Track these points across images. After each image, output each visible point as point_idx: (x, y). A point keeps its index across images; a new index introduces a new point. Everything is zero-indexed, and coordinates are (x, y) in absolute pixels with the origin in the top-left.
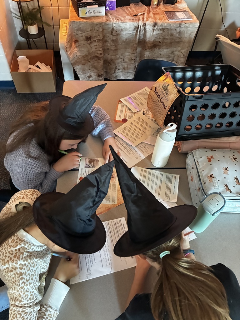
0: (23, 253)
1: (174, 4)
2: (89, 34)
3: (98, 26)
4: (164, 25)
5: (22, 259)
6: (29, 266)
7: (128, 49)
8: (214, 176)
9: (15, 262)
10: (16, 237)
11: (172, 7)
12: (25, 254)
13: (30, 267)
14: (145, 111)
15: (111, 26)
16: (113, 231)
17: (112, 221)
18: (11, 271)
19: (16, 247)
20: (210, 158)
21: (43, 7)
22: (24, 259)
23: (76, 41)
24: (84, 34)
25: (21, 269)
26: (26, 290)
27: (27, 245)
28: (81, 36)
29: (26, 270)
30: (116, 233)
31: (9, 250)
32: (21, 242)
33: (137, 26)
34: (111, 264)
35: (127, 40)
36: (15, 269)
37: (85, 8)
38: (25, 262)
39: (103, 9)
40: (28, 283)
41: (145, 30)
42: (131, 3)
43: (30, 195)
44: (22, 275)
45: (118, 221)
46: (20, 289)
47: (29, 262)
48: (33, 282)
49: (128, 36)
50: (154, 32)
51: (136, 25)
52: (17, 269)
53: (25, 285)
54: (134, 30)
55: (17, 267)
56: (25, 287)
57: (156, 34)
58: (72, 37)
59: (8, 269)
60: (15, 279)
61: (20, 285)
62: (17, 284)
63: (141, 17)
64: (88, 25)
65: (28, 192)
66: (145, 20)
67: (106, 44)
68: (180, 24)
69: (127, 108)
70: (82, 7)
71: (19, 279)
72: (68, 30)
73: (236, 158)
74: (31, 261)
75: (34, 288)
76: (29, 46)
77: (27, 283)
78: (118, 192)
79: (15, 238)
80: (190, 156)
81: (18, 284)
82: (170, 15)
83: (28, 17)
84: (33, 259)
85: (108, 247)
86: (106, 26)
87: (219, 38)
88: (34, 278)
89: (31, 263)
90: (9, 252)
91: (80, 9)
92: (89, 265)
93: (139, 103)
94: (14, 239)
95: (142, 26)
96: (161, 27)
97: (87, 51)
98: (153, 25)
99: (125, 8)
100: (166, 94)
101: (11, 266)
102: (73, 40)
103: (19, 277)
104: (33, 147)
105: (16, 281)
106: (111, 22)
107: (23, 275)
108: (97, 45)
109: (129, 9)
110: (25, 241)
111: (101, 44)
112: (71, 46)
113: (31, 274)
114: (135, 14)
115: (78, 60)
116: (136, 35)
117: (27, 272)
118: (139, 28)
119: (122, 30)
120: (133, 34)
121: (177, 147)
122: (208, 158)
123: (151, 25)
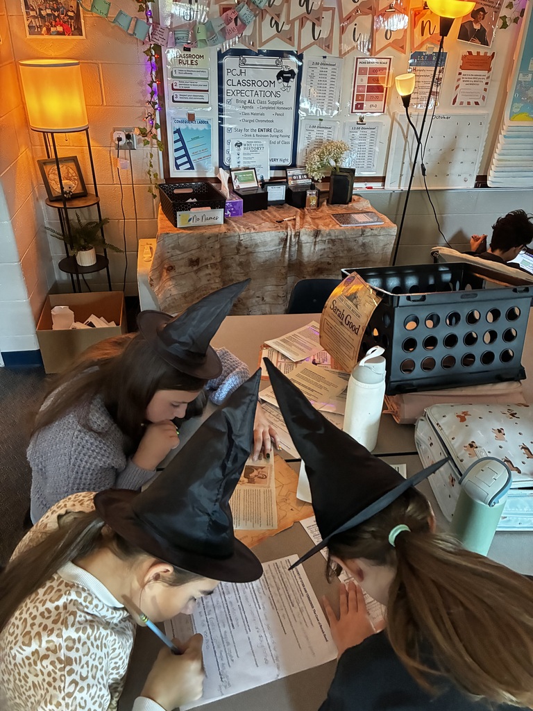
0: (76, 612)
1: (348, 204)
2: (195, 254)
3: (212, 240)
4: (333, 234)
5: (73, 625)
6: (89, 643)
7: (269, 279)
8: (477, 444)
9: (56, 632)
10: (57, 580)
11: (345, 208)
12: (81, 617)
13: (91, 647)
14: (316, 358)
15: (237, 239)
16: (274, 584)
17: (271, 563)
18: (46, 657)
19: (58, 599)
20: (463, 415)
21: (106, 221)
22: (77, 625)
23: (171, 269)
24: (186, 255)
25: (69, 649)
26: (79, 703)
27: (84, 594)
28: (181, 258)
29: (80, 653)
30: (281, 587)
31: (42, 609)
32: (69, 588)
33: (284, 237)
34: (277, 658)
35: (268, 263)
36: (55, 652)
37: (188, 211)
38: (80, 633)
39: (220, 213)
40: (84, 684)
41: (299, 243)
42: (269, 206)
43: (88, 500)
44: (71, 664)
45: (284, 562)
46: (64, 699)
47: (89, 633)
48: (96, 685)
49: (268, 255)
50: (317, 246)
51: (282, 235)
52: (60, 650)
53: (78, 688)
54: (280, 244)
55: (60, 644)
56: (76, 694)
57: (321, 250)
58: (162, 262)
59: (36, 655)
60: (53, 675)
61: (64, 687)
62: (57, 687)
63: (290, 224)
64: (193, 238)
65: (84, 497)
66: (298, 226)
67: (228, 271)
68: (363, 232)
69: (280, 356)
70: (181, 211)
71: (63, 673)
72: (154, 253)
73: (516, 414)
74: (93, 631)
75: (96, 701)
76: (76, 287)
77: (81, 684)
78: (277, 504)
79: (55, 584)
80: (420, 422)
81: (60, 687)
82: (343, 218)
83: (78, 236)
84: (98, 629)
85: (266, 619)
86: (227, 240)
87: (438, 252)
88: (99, 675)
89: (92, 638)
90: (42, 614)
91: (178, 213)
92: (223, 664)
93: (302, 348)
94: (52, 588)
95: (293, 237)
96: (328, 238)
97: (192, 285)
98: (314, 235)
99: (259, 213)
100: (354, 307)
101: (44, 645)
102: (165, 266)
103: (64, 667)
104: (97, 412)
105: (55, 680)
106: (235, 232)
107: (74, 662)
108: (210, 274)
109: (267, 213)
110: (78, 587)
111: (218, 272)
112: (160, 276)
113: (93, 665)
114: (278, 220)
115: (173, 303)
116: (284, 252)
117: (82, 657)
118: (288, 241)
119: (257, 245)
120: (278, 250)
121: (390, 414)
122: (458, 416)
123: (309, 235)
